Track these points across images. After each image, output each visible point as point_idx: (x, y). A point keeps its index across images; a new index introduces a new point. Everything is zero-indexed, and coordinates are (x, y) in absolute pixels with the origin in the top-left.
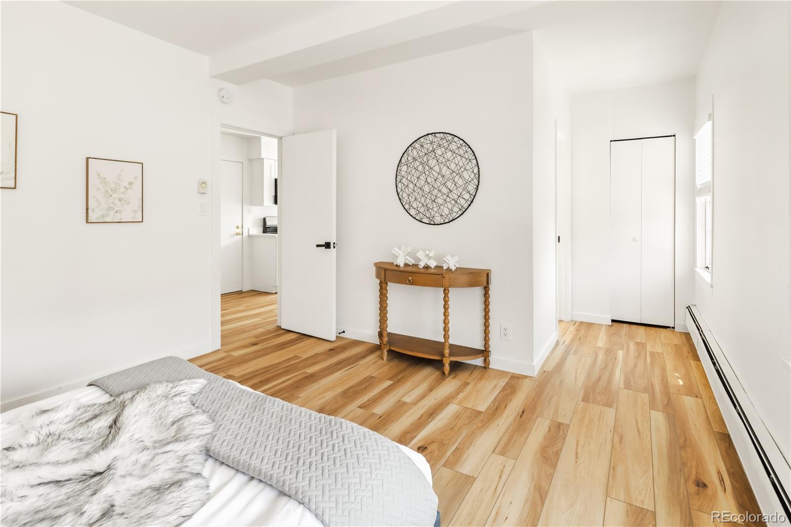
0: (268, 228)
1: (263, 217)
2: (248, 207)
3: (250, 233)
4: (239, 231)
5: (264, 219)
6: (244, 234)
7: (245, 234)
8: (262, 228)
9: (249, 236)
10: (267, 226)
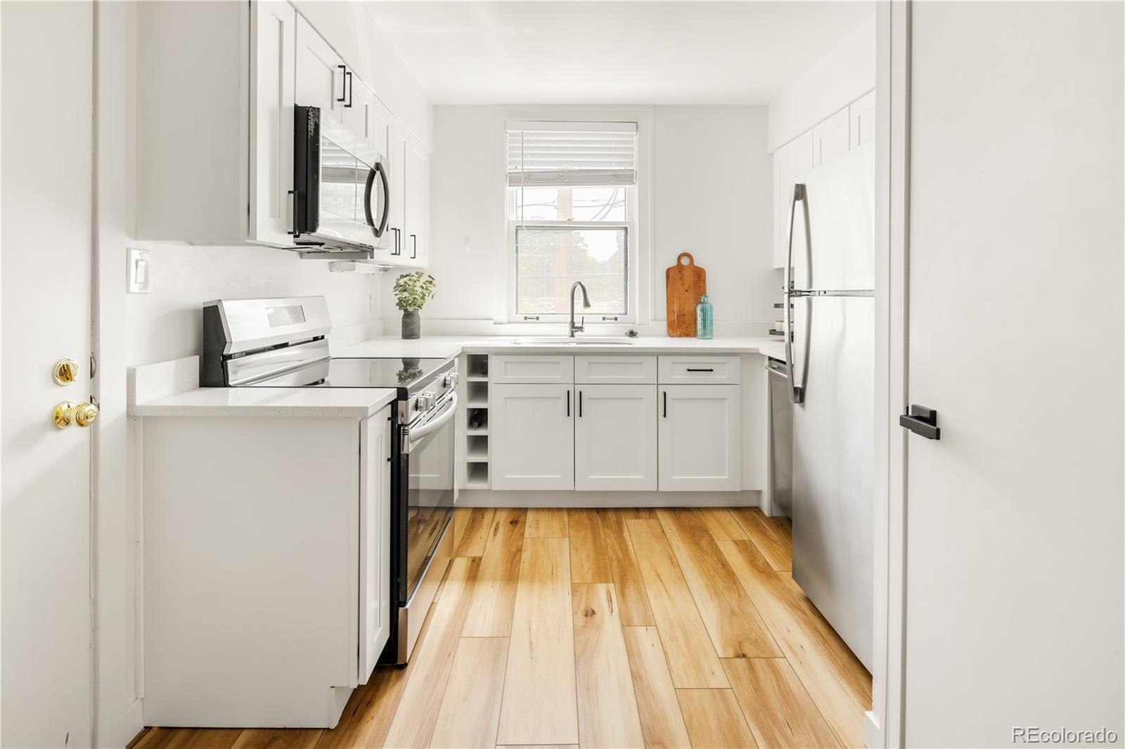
1: (198, 303)
2: (127, 243)
3: (141, 400)
4: (73, 395)
5: (211, 314)
9: (136, 418)
10: (226, 351)
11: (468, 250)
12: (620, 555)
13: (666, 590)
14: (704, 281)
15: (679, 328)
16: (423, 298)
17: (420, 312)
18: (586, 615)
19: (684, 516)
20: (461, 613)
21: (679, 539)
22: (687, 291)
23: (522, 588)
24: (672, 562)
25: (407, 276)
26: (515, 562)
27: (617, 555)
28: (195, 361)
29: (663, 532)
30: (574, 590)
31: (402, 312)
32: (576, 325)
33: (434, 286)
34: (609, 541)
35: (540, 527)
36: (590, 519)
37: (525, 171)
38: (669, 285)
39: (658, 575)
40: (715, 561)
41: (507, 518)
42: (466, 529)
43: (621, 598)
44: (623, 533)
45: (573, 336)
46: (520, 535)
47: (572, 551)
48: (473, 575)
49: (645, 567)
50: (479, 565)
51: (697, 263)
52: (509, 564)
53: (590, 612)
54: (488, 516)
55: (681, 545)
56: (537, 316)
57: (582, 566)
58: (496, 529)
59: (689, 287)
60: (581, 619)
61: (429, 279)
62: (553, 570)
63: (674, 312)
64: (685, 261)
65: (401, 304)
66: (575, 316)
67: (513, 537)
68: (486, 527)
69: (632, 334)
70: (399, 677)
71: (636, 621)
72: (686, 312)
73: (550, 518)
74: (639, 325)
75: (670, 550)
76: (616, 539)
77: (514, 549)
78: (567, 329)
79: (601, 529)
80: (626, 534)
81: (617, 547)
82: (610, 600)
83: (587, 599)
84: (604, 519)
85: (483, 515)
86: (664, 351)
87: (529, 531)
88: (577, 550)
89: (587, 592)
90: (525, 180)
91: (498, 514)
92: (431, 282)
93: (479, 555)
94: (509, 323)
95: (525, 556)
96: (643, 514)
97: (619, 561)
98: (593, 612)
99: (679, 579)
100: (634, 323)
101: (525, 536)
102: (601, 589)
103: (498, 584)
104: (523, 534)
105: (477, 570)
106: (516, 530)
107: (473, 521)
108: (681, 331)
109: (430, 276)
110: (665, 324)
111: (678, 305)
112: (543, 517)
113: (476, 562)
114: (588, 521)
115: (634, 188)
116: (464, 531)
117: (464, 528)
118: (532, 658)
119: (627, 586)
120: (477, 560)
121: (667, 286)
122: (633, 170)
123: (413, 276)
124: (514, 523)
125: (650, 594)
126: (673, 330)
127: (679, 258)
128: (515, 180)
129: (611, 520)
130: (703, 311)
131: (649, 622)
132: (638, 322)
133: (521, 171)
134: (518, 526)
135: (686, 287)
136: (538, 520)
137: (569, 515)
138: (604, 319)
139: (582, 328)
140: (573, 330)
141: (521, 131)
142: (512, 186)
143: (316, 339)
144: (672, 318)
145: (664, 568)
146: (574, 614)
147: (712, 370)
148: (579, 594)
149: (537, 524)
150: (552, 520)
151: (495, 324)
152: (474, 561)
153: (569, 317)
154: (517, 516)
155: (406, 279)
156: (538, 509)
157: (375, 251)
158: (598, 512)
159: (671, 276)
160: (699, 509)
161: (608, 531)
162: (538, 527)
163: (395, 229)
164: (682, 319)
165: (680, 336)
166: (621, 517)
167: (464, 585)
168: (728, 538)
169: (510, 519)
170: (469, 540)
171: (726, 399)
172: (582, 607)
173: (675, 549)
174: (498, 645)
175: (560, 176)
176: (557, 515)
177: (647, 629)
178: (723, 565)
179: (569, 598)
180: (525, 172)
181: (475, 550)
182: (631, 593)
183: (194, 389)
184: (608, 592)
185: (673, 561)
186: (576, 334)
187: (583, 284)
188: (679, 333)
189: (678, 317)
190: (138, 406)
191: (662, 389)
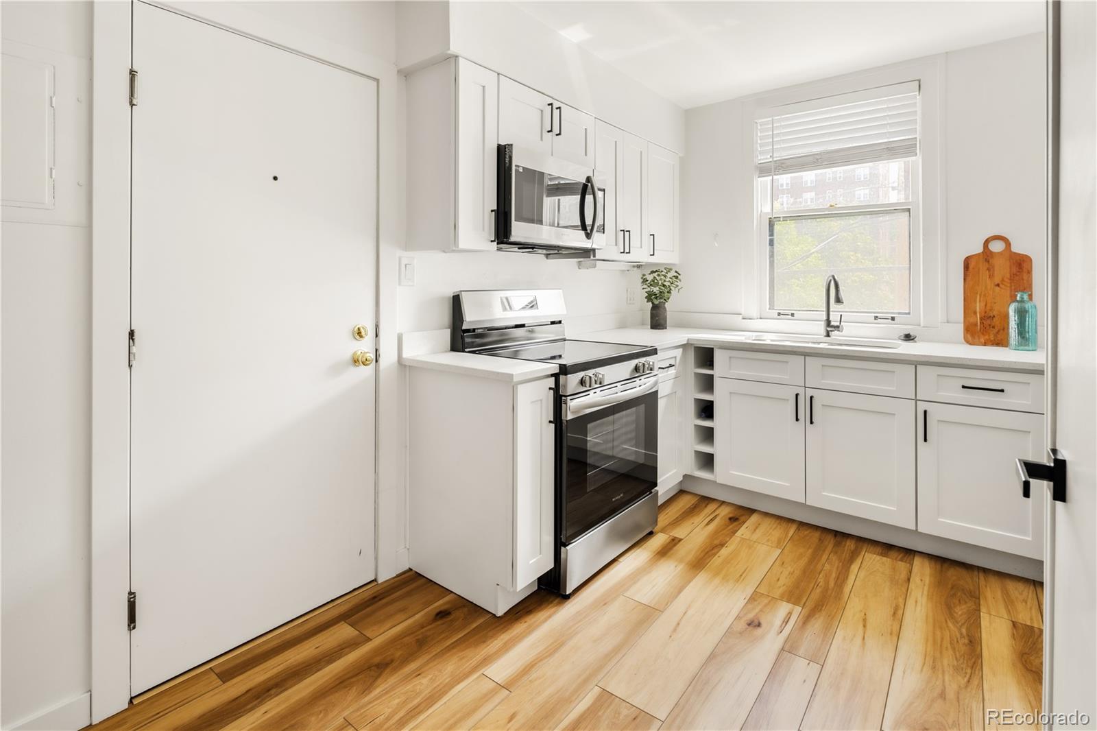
0: (468, 331)
1: (450, 292)
2: (399, 253)
3: (407, 354)
4: (365, 347)
5: (456, 301)
6: (381, 360)
7: (388, 357)
8: (447, 334)
9: (403, 366)
10: (464, 327)
11: (716, 245)
12: (832, 584)
13: (864, 638)
14: (1029, 272)
15: (983, 334)
16: (669, 292)
17: (667, 305)
18: (749, 625)
19: (952, 573)
20: (634, 577)
21: (925, 593)
22: (998, 285)
23: (702, 577)
24: (894, 613)
25: (655, 272)
26: (710, 553)
27: (827, 583)
28: (448, 333)
29: (909, 580)
30: (752, 599)
31: (650, 305)
32: (832, 324)
33: (680, 280)
34: (827, 567)
35: (757, 531)
36: (820, 540)
37: (775, 159)
38: (969, 279)
39: (865, 620)
40: (961, 634)
41: (729, 513)
42: (683, 513)
43: (801, 624)
44: (850, 565)
45: (828, 335)
46: (732, 532)
47: (777, 563)
48: (664, 552)
49: (854, 607)
50: (675, 545)
51: (1016, 248)
52: (702, 555)
53: (756, 622)
54: (712, 507)
55: (923, 600)
56: (793, 312)
57: (778, 580)
58: (712, 520)
59: (1003, 280)
60: (742, 625)
61: (676, 274)
62: (743, 573)
63: (975, 313)
64: (996, 247)
65: (650, 297)
66: (831, 313)
67: (724, 531)
68: (704, 515)
69: (908, 337)
70: (560, 604)
71: (801, 651)
72: (995, 313)
73: (775, 526)
74: (924, 327)
75: (901, 600)
76: (838, 567)
77: (716, 542)
78: (821, 328)
79: (827, 552)
80: (855, 567)
81: (834, 575)
82: (786, 621)
83: (761, 611)
84: (837, 545)
85: (708, 504)
86: (923, 360)
87: (743, 532)
88: (783, 563)
89: (766, 605)
90: (775, 169)
91: (723, 507)
92: (677, 277)
93: (681, 537)
94: (761, 318)
95: (724, 552)
96: (894, 554)
97: (826, 589)
98: (759, 625)
99: (891, 634)
100: (919, 325)
101: (736, 534)
102: (784, 608)
103: (681, 567)
104: (734, 532)
105: (671, 549)
106: (731, 527)
107: (695, 507)
108: (987, 337)
109: (676, 272)
110: (961, 327)
111: (983, 304)
112: (767, 523)
113: (675, 541)
114: (817, 541)
115: (917, 160)
116: (681, 513)
117: (683, 510)
118: (670, 637)
119: (817, 616)
120: (677, 541)
121: (965, 279)
122: (916, 138)
123: (662, 271)
124: (733, 519)
125: (840, 634)
126: (973, 336)
127: (987, 243)
128: (764, 170)
129: (846, 548)
130: (1022, 314)
131: (818, 658)
132: (922, 325)
133: (771, 160)
134: (736, 523)
135: (997, 280)
136: (759, 524)
137: (798, 529)
138: (876, 318)
139: (838, 327)
140: (829, 329)
141: (771, 119)
142: (761, 177)
143: (553, 323)
144: (972, 320)
145: (880, 615)
146: (738, 618)
147: (1002, 391)
148: (756, 603)
149: (757, 528)
150: (775, 529)
151: (744, 319)
152: (673, 540)
153: (824, 314)
154: (741, 514)
155: (655, 275)
156: (766, 514)
157: (596, 250)
158: (835, 536)
159: (971, 266)
160: (985, 571)
161: (834, 558)
162: (755, 530)
163: (623, 231)
164: (989, 322)
165: (985, 344)
166: (862, 548)
167: (651, 557)
168: (1006, 616)
169: (731, 515)
170: (680, 522)
171: (1029, 432)
172: (750, 616)
173: (910, 602)
174: (648, 614)
175: (817, 159)
176: (784, 525)
177: (808, 664)
178: (971, 642)
179: (742, 603)
180: (776, 161)
181: (679, 532)
182: (817, 624)
183: (446, 352)
184: (790, 614)
185: (897, 614)
186: (832, 334)
187: (836, 278)
188: (982, 340)
189: (981, 319)
190: (404, 359)
191: (922, 407)
